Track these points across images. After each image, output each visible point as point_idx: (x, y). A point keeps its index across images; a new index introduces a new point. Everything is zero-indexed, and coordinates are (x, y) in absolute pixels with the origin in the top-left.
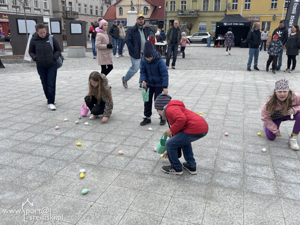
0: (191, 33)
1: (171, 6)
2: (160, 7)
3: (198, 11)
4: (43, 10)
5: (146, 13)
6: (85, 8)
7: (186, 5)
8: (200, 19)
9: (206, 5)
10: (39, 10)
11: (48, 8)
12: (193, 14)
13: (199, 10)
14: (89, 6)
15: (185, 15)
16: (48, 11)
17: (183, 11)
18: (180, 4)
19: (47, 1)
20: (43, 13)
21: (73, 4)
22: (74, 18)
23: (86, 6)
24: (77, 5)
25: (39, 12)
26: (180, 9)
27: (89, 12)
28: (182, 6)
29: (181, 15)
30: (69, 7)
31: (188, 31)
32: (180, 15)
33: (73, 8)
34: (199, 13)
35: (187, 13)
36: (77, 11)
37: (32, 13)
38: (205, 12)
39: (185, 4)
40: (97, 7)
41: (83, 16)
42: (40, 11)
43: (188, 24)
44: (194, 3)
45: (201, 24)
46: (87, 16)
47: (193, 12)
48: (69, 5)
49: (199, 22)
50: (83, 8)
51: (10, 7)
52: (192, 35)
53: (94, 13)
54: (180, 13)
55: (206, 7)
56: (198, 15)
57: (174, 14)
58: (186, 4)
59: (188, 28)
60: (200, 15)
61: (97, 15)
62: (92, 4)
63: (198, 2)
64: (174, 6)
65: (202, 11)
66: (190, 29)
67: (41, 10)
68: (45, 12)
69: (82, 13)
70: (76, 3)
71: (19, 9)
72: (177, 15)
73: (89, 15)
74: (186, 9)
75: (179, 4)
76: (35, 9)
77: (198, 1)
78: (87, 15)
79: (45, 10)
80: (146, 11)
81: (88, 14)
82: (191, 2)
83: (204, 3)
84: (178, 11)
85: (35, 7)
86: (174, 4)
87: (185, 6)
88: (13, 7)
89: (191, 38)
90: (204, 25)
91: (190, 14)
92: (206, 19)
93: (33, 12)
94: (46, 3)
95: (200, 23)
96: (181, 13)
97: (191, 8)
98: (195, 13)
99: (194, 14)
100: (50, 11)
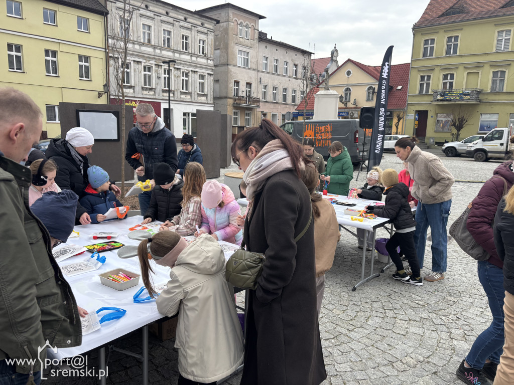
0: (461, 136)
1: (421, 84)
2: (399, 87)
3: (480, 92)
4: (196, 94)
5: (371, 98)
6: (274, 91)
7: (454, 81)
8: (482, 108)
9: (498, 81)
10: (190, 94)
11: (206, 92)
12: (468, 97)
13: (482, 90)
14: (280, 89)
15: (450, 100)
16: (206, 96)
17: (446, 93)
18: (441, 81)
19: (205, 81)
20: (196, 99)
21: (253, 86)
22: (252, 108)
23: (275, 88)
24: (261, 87)
25: (189, 97)
26: (440, 88)
27: (280, 98)
28: (445, 84)
29: (441, 100)
30: (247, 90)
31: (455, 131)
32: (438, 100)
33: (252, 92)
34: (481, 97)
35: (454, 96)
36: (260, 96)
37: (176, 99)
38: (496, 94)
39: (450, 79)
40: (294, 91)
41: (269, 104)
42: (191, 96)
43: (454, 118)
44: (472, 77)
45: (486, 118)
46: (277, 105)
47: (468, 94)
48: (247, 88)
49: (481, 114)
50: (270, 91)
51: (138, 89)
52: (463, 141)
53: (289, 100)
54: (439, 97)
55: (498, 85)
56: (480, 101)
57: (427, 100)
58: (453, 79)
59: (454, 125)
60: (484, 101)
61: (294, 102)
62: (286, 87)
63: (480, 76)
64: (428, 85)
65: (489, 91)
66: (459, 128)
67: (193, 95)
68: (199, 98)
69: (268, 100)
70: (259, 84)
71: (153, 92)
72: (432, 100)
73: (279, 104)
74: (454, 88)
75: (439, 80)
76: (182, 93)
77: (480, 73)
78: (277, 103)
79: (199, 95)
80: (371, 95)
81: (277, 101)
82: (466, 74)
83: (493, 77)
84: (436, 93)
85: (183, 89)
86: (427, 80)
87: (451, 84)
88: (143, 89)
89: (459, 145)
90: (491, 121)
91: (461, 99)
92: (496, 109)
93: (177, 97)
94: (203, 84)
95: (483, 116)
96: (441, 96)
97: (464, 87)
98: (474, 96)
99: (469, 99)
100: (209, 96)
